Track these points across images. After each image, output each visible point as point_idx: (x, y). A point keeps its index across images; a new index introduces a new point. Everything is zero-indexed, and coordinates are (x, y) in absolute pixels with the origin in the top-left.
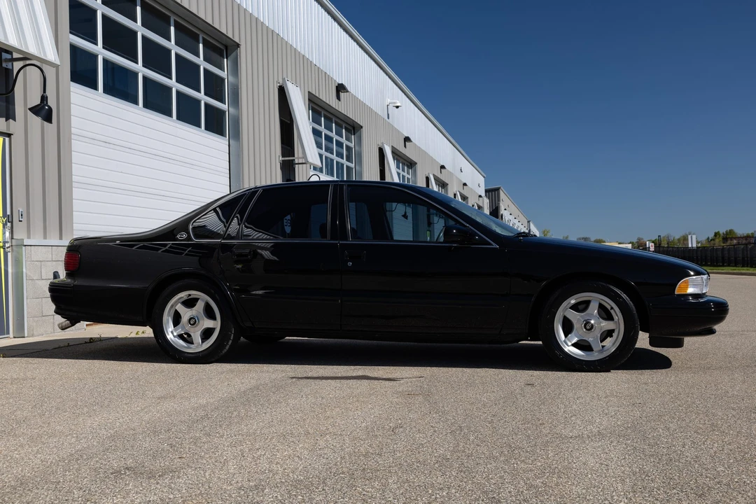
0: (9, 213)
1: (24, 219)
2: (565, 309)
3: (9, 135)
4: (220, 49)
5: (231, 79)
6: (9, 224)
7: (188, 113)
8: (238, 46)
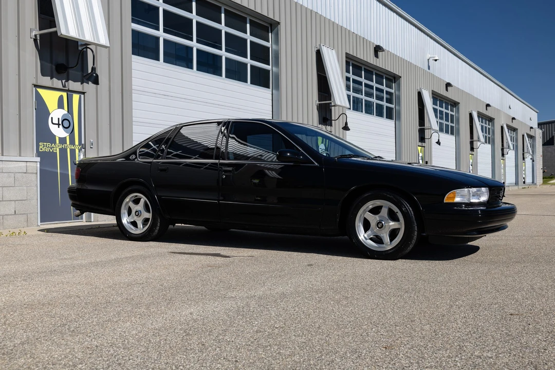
0: (83, 142)
1: (94, 146)
2: (364, 212)
3: (84, 93)
4: (267, 26)
5: (274, 47)
6: (83, 150)
7: (236, 72)
8: (279, 23)
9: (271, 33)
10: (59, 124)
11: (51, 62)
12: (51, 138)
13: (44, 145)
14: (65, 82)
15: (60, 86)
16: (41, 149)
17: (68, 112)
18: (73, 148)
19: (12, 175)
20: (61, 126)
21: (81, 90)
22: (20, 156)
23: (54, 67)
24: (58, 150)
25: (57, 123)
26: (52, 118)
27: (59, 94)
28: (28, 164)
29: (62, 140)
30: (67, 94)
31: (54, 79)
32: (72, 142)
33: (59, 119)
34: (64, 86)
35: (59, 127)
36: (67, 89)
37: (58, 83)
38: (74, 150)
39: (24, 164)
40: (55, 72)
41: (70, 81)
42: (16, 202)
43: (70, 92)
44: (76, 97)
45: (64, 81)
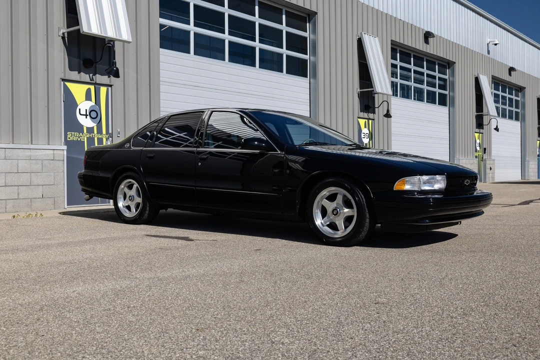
0: (110, 132)
1: (122, 135)
3: (111, 86)
4: (304, 17)
5: (312, 36)
6: (110, 139)
7: (271, 63)
8: (316, 13)
9: (309, 23)
10: (86, 115)
11: (79, 57)
12: (79, 128)
13: (72, 134)
14: (93, 76)
15: (88, 80)
16: (69, 138)
17: (96, 103)
18: (100, 137)
19: (40, 161)
20: (88, 117)
21: (108, 83)
22: (49, 144)
23: (82, 62)
24: (86, 138)
25: (85, 114)
26: (80, 109)
27: (87, 87)
28: (55, 152)
29: (90, 130)
30: (95, 87)
31: (82, 73)
32: (100, 131)
33: (86, 110)
34: (92, 80)
35: (86, 118)
36: (94, 82)
37: (85, 77)
38: (102, 139)
39: (51, 152)
40: (82, 67)
41: (97, 75)
42: (44, 186)
43: (97, 85)
44: (103, 90)
45: (91, 75)
